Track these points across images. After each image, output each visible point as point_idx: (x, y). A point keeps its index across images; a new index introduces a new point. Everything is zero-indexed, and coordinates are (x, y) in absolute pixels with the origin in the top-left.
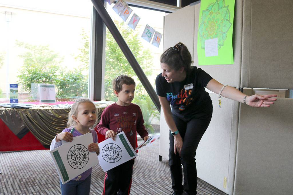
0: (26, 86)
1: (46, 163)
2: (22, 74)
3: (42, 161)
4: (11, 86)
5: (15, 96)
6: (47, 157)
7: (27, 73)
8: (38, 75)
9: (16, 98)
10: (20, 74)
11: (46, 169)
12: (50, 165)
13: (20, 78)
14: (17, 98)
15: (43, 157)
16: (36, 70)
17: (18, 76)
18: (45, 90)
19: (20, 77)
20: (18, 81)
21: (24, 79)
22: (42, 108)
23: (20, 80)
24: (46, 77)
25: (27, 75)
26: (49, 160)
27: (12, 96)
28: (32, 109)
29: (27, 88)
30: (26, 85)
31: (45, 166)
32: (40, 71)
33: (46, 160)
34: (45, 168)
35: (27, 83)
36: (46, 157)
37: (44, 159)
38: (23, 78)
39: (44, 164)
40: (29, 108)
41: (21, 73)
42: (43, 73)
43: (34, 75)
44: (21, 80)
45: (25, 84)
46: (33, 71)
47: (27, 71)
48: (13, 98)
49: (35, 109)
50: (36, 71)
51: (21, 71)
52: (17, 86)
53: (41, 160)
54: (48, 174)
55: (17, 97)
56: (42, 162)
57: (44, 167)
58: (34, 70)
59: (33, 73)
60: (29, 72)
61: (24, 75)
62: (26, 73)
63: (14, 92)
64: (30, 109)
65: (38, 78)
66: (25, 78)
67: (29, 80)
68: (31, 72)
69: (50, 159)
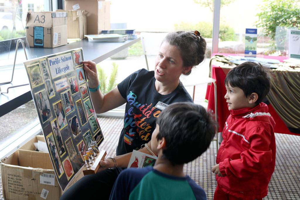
0: (267, 29)
1: (289, 152)
2: (263, 12)
3: (283, 148)
4: (248, 31)
5: (252, 47)
6: (291, 142)
7: (271, 9)
8: (286, 13)
9: (253, 50)
10: (259, 12)
11: (288, 164)
12: (295, 156)
13: (259, 17)
14: (255, 50)
15: (285, 141)
16: (283, 4)
17: (258, 15)
18: (297, 39)
19: (260, 15)
20: (256, 22)
21: (266, 19)
22: (291, 70)
23: (259, 20)
24: (297, 16)
25: (270, 13)
26: (293, 148)
27: (248, 47)
28: (276, 70)
29: (269, 31)
30: (268, 27)
31: (287, 158)
32: (289, 7)
33: (288, 146)
34: (287, 162)
35: (269, 25)
36: (288, 141)
37: (285, 144)
38: (263, 18)
39: (286, 153)
40: (272, 68)
41: (261, 10)
42: (294, 10)
43: (280, 13)
44: (261, 20)
45: (266, 25)
46: (279, 6)
47: (271, 7)
48: (250, 50)
49: (281, 70)
50: (283, 7)
51: (262, 7)
52: (255, 31)
53: (281, 145)
54: (291, 174)
55: (254, 48)
56: (282, 150)
57: (285, 159)
58: (281, 5)
59: (279, 10)
60: (273, 9)
61: (266, 12)
62: (269, 10)
63: (251, 40)
64: (274, 70)
65: (286, 17)
66: (267, 17)
67: (273, 20)
68: (277, 9)
69: (294, 145)
